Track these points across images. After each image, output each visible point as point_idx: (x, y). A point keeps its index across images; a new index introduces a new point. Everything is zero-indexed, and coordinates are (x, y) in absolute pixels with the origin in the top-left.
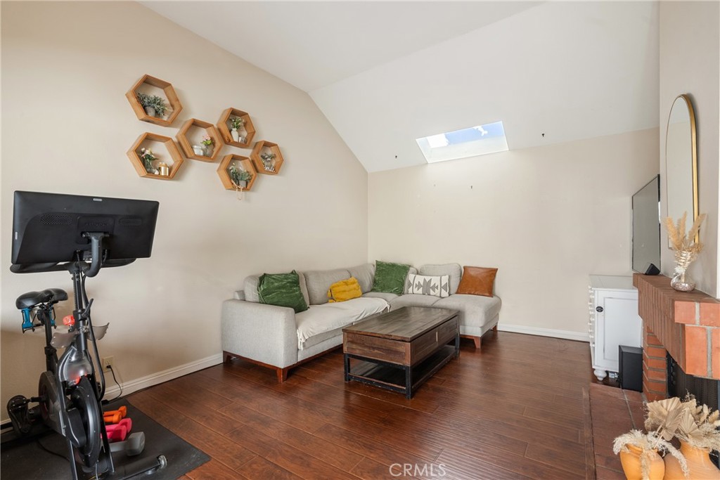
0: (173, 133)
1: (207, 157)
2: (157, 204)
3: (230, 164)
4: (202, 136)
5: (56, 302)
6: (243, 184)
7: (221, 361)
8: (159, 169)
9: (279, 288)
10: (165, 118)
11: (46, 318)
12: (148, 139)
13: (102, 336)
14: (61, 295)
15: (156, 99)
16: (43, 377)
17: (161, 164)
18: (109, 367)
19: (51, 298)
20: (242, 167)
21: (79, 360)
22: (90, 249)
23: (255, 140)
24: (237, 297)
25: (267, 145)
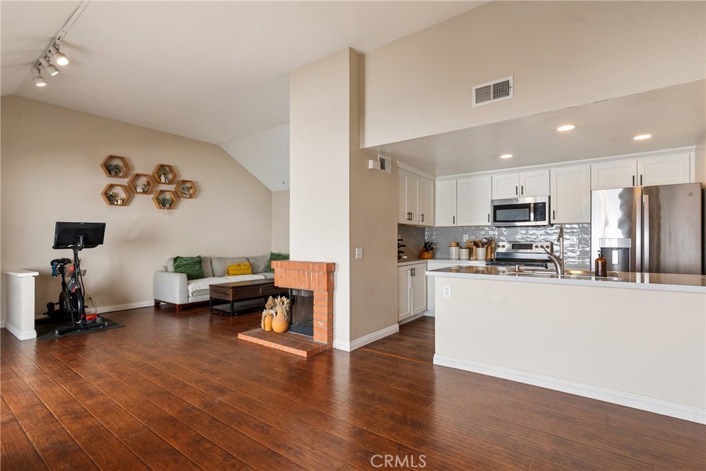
0: (125, 181)
1: (144, 192)
2: (105, 224)
3: (160, 194)
4: (142, 181)
5: (66, 264)
6: (168, 206)
7: (153, 305)
8: (117, 201)
9: (186, 264)
10: (121, 175)
11: (62, 270)
12: (111, 186)
13: (84, 275)
14: (69, 261)
15: (116, 166)
16: (61, 293)
17: (118, 198)
18: (90, 298)
19: (64, 261)
20: (168, 196)
21: (75, 283)
22: (79, 241)
23: (177, 179)
24: (163, 269)
25: (184, 182)
